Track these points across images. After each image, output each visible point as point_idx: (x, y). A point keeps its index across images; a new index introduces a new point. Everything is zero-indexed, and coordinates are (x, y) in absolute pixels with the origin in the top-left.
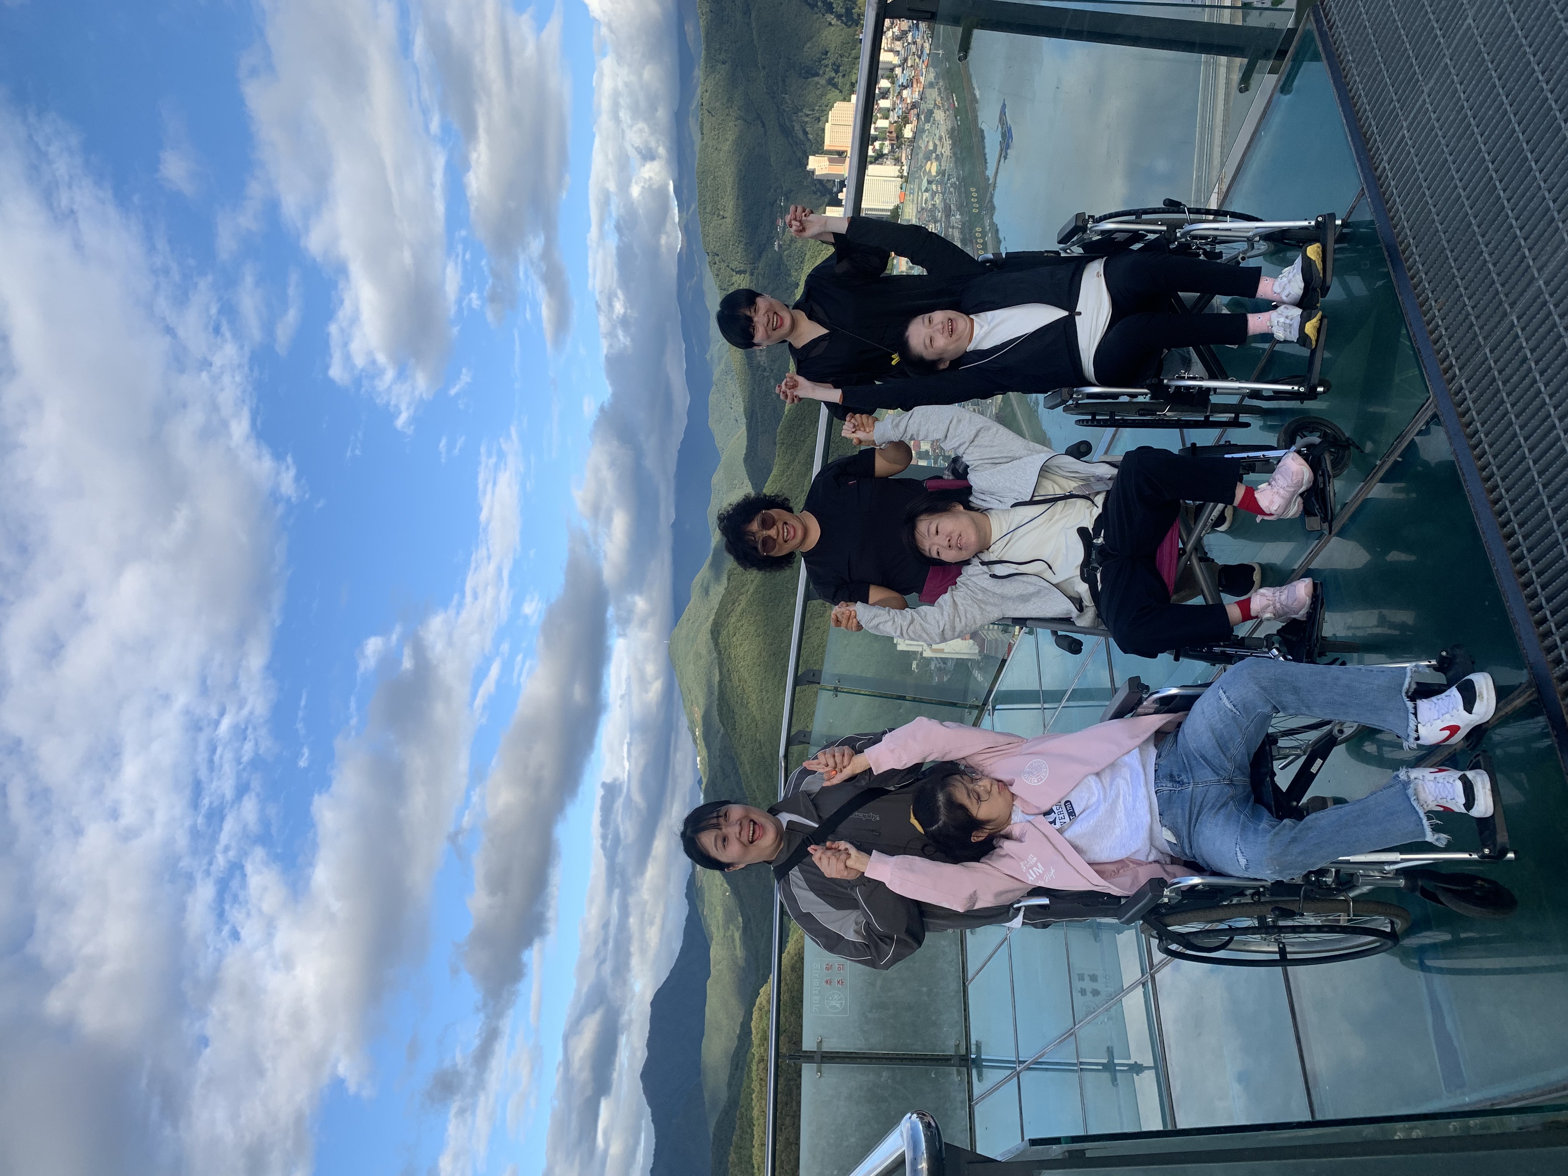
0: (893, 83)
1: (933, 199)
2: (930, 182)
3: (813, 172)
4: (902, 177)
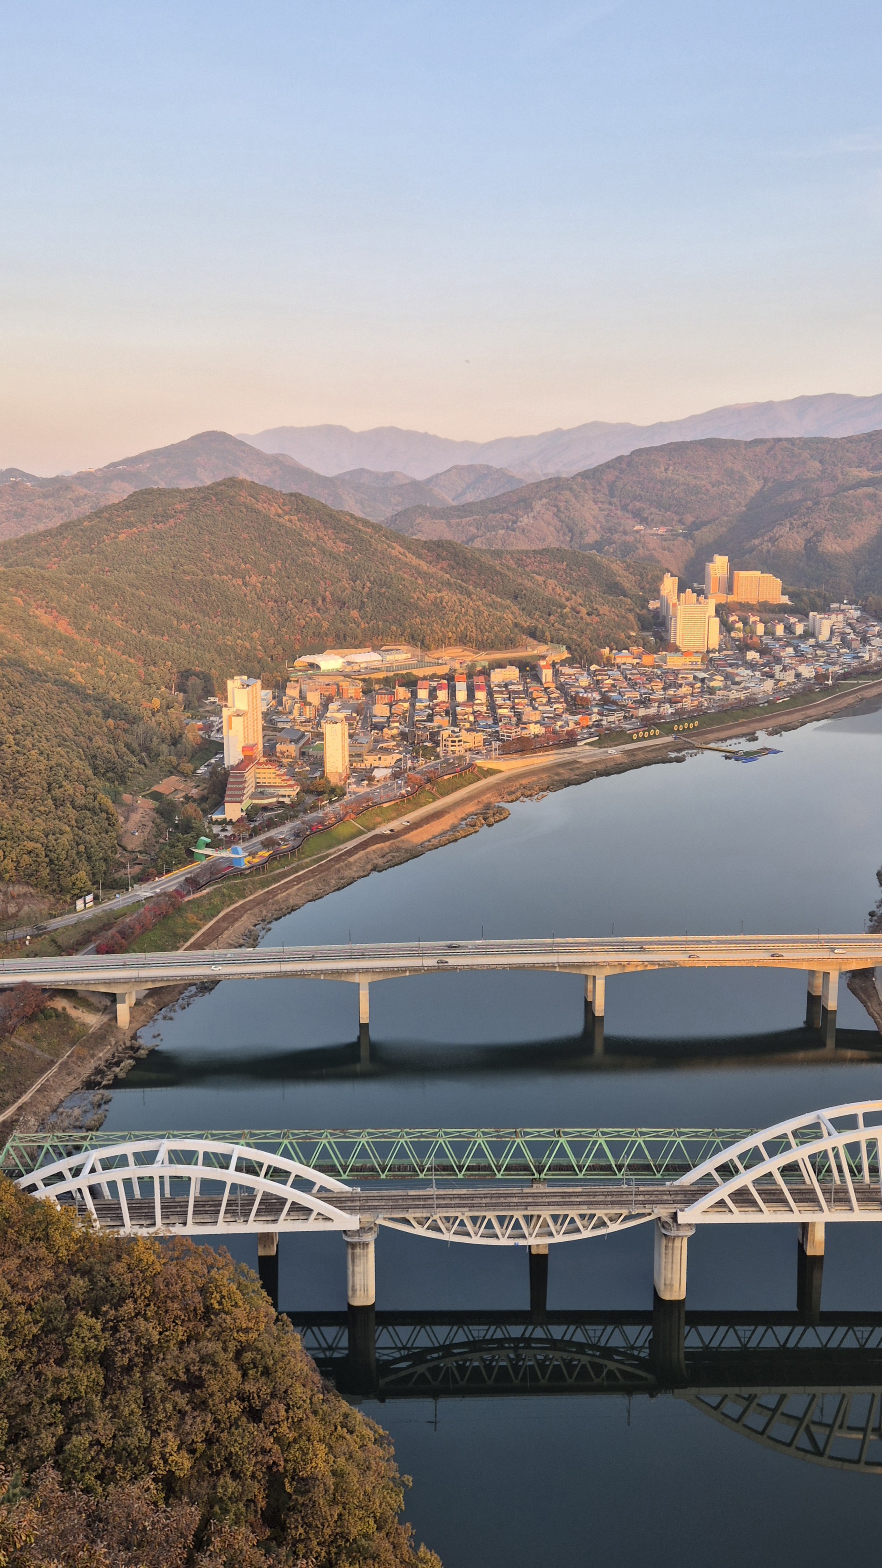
1: (687, 684)
2: (703, 680)
3: (712, 561)
4: (708, 652)
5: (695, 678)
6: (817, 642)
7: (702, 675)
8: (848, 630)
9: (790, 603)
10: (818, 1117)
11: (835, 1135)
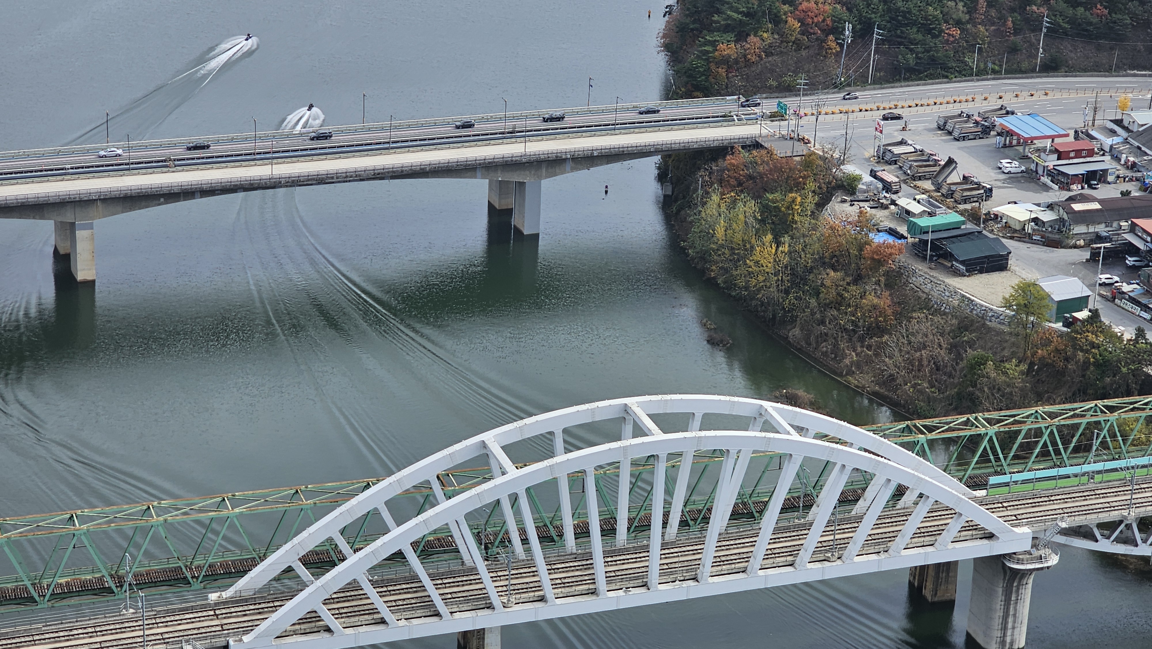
10: (484, 445)
11: (513, 472)
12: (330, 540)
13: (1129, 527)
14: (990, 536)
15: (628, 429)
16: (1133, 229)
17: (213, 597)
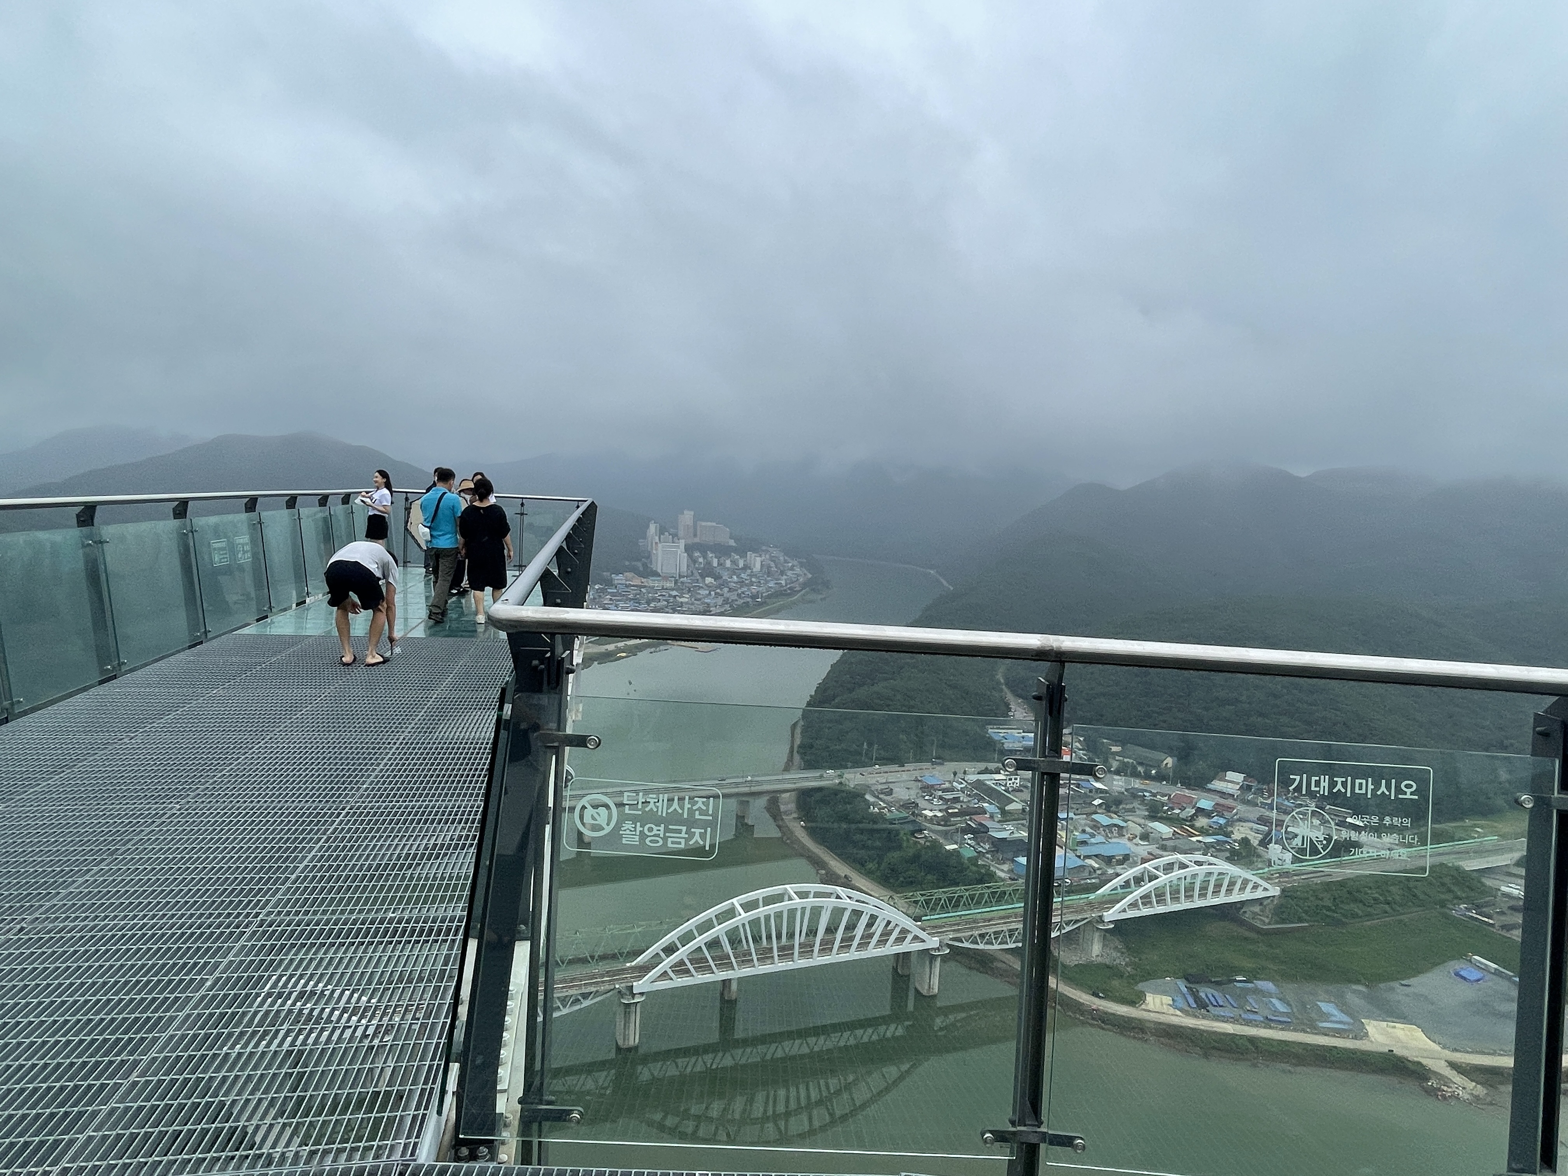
0: (742, 569)
1: (664, 600)
2: (675, 597)
3: (683, 513)
4: (680, 576)
5: (670, 596)
6: (752, 572)
7: (674, 593)
8: (772, 564)
9: (734, 544)
10: (733, 904)
11: (743, 915)
12: (673, 942)
13: (975, 937)
14: (924, 941)
15: (786, 897)
16: (971, 820)
17: (628, 965)
